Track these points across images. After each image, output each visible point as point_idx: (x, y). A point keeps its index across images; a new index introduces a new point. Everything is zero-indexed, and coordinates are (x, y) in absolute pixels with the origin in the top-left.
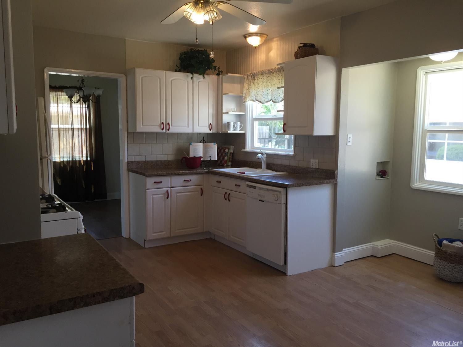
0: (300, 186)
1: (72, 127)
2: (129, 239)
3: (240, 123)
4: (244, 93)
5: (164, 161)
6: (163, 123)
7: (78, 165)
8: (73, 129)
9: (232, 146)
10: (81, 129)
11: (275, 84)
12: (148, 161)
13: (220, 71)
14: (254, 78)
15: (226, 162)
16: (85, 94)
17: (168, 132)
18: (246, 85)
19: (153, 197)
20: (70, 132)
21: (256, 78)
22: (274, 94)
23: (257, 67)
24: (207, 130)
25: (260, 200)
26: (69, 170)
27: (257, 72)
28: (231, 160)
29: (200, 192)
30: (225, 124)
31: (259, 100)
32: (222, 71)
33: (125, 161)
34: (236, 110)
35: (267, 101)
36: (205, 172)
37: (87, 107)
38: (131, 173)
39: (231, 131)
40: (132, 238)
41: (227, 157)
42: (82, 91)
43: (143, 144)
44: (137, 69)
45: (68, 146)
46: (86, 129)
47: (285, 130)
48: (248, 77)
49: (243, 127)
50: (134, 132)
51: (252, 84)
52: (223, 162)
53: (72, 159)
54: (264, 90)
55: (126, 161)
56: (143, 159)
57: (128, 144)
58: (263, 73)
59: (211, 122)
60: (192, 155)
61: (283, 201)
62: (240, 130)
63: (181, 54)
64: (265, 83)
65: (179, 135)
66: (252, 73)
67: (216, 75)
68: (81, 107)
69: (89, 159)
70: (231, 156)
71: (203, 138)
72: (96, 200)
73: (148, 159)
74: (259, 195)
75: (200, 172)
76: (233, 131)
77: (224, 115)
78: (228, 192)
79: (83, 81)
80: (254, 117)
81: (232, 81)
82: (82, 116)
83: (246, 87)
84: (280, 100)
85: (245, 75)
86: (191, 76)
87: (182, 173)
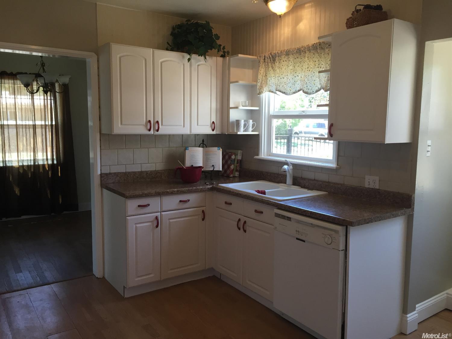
0: (368, 223)
1: (34, 124)
2: (103, 280)
3: (253, 122)
4: (259, 81)
5: (151, 171)
6: (150, 121)
7: (41, 170)
8: (34, 126)
9: (240, 151)
10: (46, 125)
11: (308, 68)
12: (129, 173)
13: (226, 52)
14: (274, 60)
15: (232, 172)
16: (46, 82)
17: (156, 133)
18: (262, 71)
19: (136, 227)
20: (32, 130)
21: (277, 61)
22: (307, 81)
23: (278, 46)
24: (209, 131)
25: (297, 239)
26: (30, 176)
27: (279, 52)
28: (238, 169)
29: (201, 217)
30: (233, 123)
31: (282, 90)
32: (228, 51)
33: (97, 172)
34: (247, 104)
35: (294, 91)
36: (208, 188)
37: (52, 98)
38: (105, 191)
39: (241, 132)
40: (106, 279)
41: (234, 165)
42: (43, 78)
43: (123, 149)
44: (113, 46)
45: (29, 147)
46: (52, 125)
47: (332, 133)
48: (264, 59)
49: (256, 127)
50: (109, 133)
51: (270, 68)
52: (228, 172)
53: (34, 163)
54: (290, 77)
55: (99, 173)
56: (122, 170)
57: (101, 149)
58: (288, 53)
59: (214, 119)
60: (188, 164)
61: (342, 247)
62: (252, 131)
63: (173, 29)
64: (291, 67)
65: (170, 137)
66: (271, 54)
67: (221, 57)
68: (44, 99)
69: (55, 162)
70: (239, 164)
71: (203, 141)
72: (65, 212)
73: (129, 170)
74: (296, 231)
75: (201, 189)
76: (243, 131)
77: (231, 111)
78: (243, 219)
79: (43, 65)
80: (272, 113)
81: (243, 65)
82: (46, 110)
83: (262, 73)
84: (314, 91)
85: (260, 57)
86: (188, 57)
87: (178, 191)
